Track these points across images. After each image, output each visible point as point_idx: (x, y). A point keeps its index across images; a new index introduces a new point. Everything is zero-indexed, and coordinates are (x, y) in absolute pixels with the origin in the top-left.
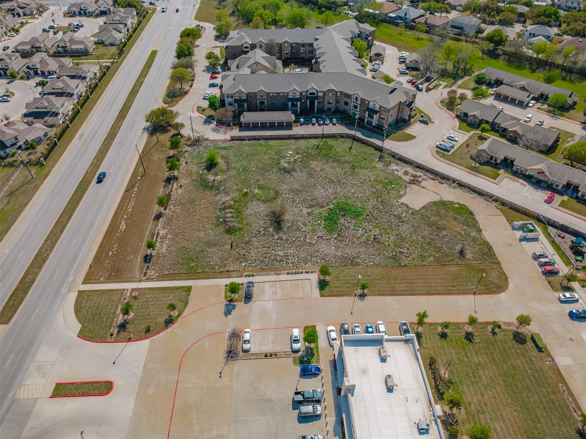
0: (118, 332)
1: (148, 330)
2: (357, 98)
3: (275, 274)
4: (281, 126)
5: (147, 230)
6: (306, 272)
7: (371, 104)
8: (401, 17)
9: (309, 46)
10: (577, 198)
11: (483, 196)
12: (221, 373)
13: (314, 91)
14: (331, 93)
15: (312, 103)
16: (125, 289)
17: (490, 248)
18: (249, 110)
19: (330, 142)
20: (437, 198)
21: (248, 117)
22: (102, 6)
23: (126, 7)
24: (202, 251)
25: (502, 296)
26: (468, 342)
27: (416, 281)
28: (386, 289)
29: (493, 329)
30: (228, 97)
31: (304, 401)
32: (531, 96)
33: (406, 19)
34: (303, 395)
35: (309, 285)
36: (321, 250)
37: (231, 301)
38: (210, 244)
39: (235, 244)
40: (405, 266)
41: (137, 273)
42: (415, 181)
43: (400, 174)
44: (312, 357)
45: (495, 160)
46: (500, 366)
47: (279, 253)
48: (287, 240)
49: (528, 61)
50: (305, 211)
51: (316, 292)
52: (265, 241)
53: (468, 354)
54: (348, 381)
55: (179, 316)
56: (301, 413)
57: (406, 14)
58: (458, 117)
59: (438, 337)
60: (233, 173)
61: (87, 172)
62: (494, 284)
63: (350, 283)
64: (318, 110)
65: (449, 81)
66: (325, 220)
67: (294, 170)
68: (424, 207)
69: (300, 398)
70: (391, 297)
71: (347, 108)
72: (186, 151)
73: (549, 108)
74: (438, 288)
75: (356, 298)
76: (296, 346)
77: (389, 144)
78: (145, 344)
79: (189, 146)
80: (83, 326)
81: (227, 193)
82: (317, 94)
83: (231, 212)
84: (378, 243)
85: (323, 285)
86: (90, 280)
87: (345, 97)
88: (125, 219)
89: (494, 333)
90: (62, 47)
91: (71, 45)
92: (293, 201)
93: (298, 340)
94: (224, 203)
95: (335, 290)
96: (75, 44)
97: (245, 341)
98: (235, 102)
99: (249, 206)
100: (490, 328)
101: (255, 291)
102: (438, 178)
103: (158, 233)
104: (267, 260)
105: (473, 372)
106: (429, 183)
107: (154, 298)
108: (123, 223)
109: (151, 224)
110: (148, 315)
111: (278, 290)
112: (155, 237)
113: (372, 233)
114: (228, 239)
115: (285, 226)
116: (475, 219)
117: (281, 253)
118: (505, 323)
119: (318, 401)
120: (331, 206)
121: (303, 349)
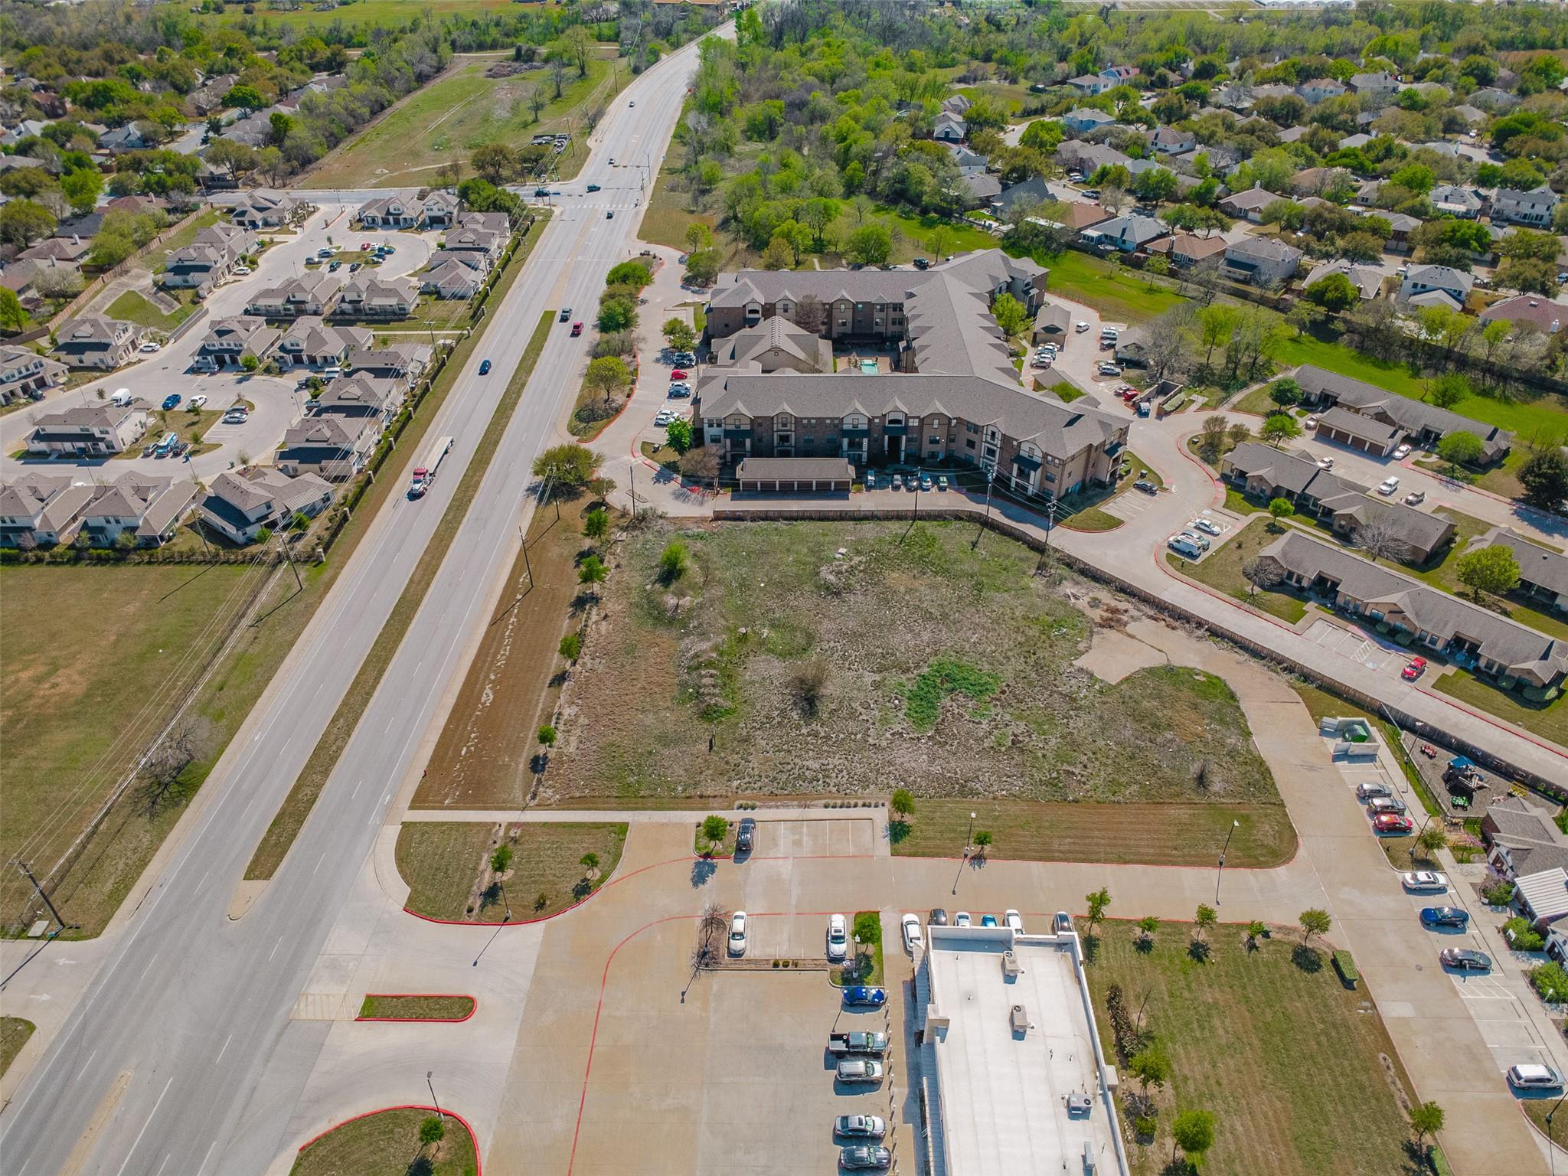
0: (483, 906)
1: (540, 905)
2: (993, 434)
3: (800, 806)
4: (824, 490)
5: (536, 705)
6: (864, 805)
7: (1025, 447)
8: (1111, 238)
9: (895, 310)
10: (1477, 671)
11: (1263, 658)
12: (683, 994)
13: (900, 417)
14: (936, 422)
15: (895, 442)
16: (494, 824)
17: (1266, 773)
18: (756, 453)
19: (930, 527)
20: (1158, 660)
21: (751, 470)
22: (435, 208)
23: (487, 211)
24: (650, 753)
25: (1281, 873)
26: (1195, 961)
27: (1096, 833)
28: (1032, 846)
29: (1252, 938)
30: (711, 425)
31: (848, 1052)
32: (1401, 434)
33: (1124, 242)
34: (847, 1042)
35: (870, 831)
36: (898, 761)
37: (707, 856)
38: (664, 740)
39: (717, 742)
40: (1076, 801)
41: (518, 793)
42: (1113, 621)
43: (1082, 604)
44: (869, 973)
45: (1299, 581)
46: (1257, 1011)
47: (809, 763)
48: (827, 737)
49: (1405, 347)
50: (869, 678)
51: (884, 846)
52: (781, 737)
53: (1193, 985)
54: (935, 1011)
55: (602, 880)
56: (840, 1074)
57: (1124, 230)
58: (1225, 478)
59: (1133, 948)
60: (717, 591)
61: (411, 581)
62: (1266, 847)
63: (955, 831)
64: (906, 455)
65: (1212, 394)
66: (909, 698)
67: (849, 589)
68: (1127, 679)
69: (840, 1046)
70: (1040, 863)
71: (973, 452)
72: (616, 542)
73: (1442, 462)
74: (1142, 850)
75: (967, 861)
76: (837, 949)
77: (1063, 538)
78: (535, 932)
79: (624, 529)
80: (414, 891)
81: (703, 635)
82: (907, 421)
83: (711, 676)
84: (1022, 751)
85: (897, 832)
86: (424, 801)
87: (969, 429)
88: (491, 682)
89: (1252, 947)
90: (351, 302)
91: (369, 297)
92: (844, 658)
93: (842, 937)
94: (696, 656)
95: (923, 842)
96: (379, 296)
97: (734, 934)
98: (726, 437)
99: (749, 665)
100: (1245, 936)
101: (757, 838)
102: (1166, 616)
103: (560, 714)
104: (784, 777)
105: (1198, 1021)
106: (1144, 627)
107: (553, 843)
108: (488, 690)
109: (544, 694)
110: (542, 875)
111: (805, 839)
112: (554, 720)
113: (1010, 730)
114: (703, 729)
115: (824, 708)
116: (1238, 708)
117: (816, 766)
118: (1280, 928)
119: (877, 1056)
120: (925, 670)
121: (851, 955)
